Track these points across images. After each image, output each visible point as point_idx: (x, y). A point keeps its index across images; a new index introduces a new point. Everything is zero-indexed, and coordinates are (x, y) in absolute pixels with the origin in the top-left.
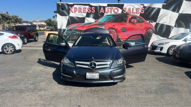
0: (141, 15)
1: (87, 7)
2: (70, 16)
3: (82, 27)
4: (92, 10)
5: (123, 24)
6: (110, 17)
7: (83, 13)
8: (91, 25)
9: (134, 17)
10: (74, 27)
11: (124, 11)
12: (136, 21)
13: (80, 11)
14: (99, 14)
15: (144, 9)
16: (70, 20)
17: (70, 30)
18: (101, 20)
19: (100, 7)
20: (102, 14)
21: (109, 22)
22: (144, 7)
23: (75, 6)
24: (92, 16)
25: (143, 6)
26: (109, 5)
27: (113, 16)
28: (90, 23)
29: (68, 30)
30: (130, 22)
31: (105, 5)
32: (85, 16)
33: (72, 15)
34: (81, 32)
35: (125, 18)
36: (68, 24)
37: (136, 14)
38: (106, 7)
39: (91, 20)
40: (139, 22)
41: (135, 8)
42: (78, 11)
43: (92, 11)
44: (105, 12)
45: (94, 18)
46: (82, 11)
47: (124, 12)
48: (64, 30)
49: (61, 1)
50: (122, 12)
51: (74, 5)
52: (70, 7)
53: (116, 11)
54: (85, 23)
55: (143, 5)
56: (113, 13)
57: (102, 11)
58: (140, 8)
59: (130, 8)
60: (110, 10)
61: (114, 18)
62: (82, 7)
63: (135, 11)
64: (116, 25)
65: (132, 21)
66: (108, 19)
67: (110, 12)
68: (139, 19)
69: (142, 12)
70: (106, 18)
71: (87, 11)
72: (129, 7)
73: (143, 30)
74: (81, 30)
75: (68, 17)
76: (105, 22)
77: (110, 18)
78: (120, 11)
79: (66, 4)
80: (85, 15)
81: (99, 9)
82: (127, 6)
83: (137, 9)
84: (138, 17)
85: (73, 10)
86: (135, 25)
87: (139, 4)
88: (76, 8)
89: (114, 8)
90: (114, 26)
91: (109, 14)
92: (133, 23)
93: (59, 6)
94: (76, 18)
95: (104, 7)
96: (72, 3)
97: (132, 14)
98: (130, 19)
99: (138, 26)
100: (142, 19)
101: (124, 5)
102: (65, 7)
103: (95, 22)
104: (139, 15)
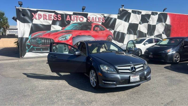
0: (103, 23)
1: (53, 14)
2: (34, 22)
3: (48, 35)
4: (58, 18)
5: (89, 32)
6: (77, 25)
7: (48, 21)
8: (56, 33)
9: (97, 26)
10: (38, 35)
11: (88, 19)
12: (99, 29)
13: (45, 18)
14: (65, 22)
15: (104, 18)
16: (33, 28)
17: (34, 38)
18: (68, 28)
19: (66, 15)
20: (69, 22)
21: (75, 30)
22: (104, 17)
23: (39, 13)
24: (58, 23)
25: (103, 16)
26: (74, 14)
27: (79, 24)
28: (57, 31)
29: (31, 39)
30: (94, 30)
31: (71, 13)
32: (51, 24)
33: (35, 21)
34: (47, 40)
35: (90, 27)
36: (32, 32)
37: (98, 23)
38: (72, 15)
39: (57, 28)
40: (101, 30)
41: (97, 18)
42: (42, 18)
43: (58, 19)
44: (71, 20)
45: (60, 25)
46: (48, 18)
47: (88, 20)
48: (27, 39)
49: (21, 6)
50: (87, 21)
51: (37, 11)
52: (33, 14)
53: (81, 19)
54: (51, 30)
56: (79, 21)
57: (68, 18)
58: (102, 18)
59: (93, 18)
60: (76, 18)
61: (80, 26)
62: (47, 14)
63: (97, 20)
64: (83, 32)
65: (96, 29)
66: (75, 27)
67: (77, 20)
68: (101, 27)
69: (103, 21)
70: (73, 26)
71: (53, 18)
72: (93, 16)
73: (104, 37)
74: (47, 39)
75: (31, 24)
76: (72, 30)
77: (77, 26)
78: (85, 20)
79: (28, 9)
80: (51, 22)
81: (65, 17)
82: (91, 15)
83: (99, 18)
85: (37, 16)
86: (98, 32)
87: (100, 14)
88: (40, 15)
89: (80, 16)
90: (80, 33)
91: (75, 22)
92: (96, 31)
93: (20, 11)
94: (41, 26)
95: (70, 16)
96: (35, 10)
97: (95, 23)
98: (94, 27)
99: (101, 33)
100: (104, 28)
101: (87, 14)
102: (27, 13)
103: (62, 29)
104: (100, 24)
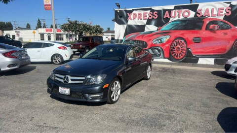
0: (226, 18)
1: (148, 12)
2: (128, 24)
3: (141, 37)
4: (153, 15)
5: (197, 33)
6: (178, 22)
7: (143, 20)
8: (152, 34)
9: (214, 22)
10: (132, 37)
11: (198, 13)
12: (217, 27)
13: (140, 18)
14: (163, 21)
15: (230, 8)
16: (128, 30)
17: (128, 41)
18: (165, 28)
19: (165, 11)
20: (167, 20)
21: (176, 29)
22: (232, 6)
23: (134, 12)
24: (153, 22)
25: (229, 5)
26: (176, 8)
27: (182, 21)
28: (151, 32)
29: (125, 41)
30: (207, 28)
31: (172, 7)
32: (145, 23)
33: (130, 22)
34: (139, 43)
35: (200, 24)
36: (126, 34)
37: (217, 17)
38: (173, 10)
39: (152, 28)
40: (222, 28)
41: (216, 9)
42: (137, 18)
43: (154, 17)
44: (170, 17)
45: (156, 25)
46: (142, 17)
47: (198, 15)
48: (122, 41)
49: (119, 8)
50: (195, 15)
51: (133, 10)
52: (128, 14)
53: (186, 14)
54: (145, 31)
55: (230, 3)
56: (182, 17)
57: (167, 15)
58: (225, 8)
59: (207, 11)
60: (177, 14)
61: (184, 24)
62: (142, 12)
63: (215, 12)
64: (186, 33)
65: (210, 28)
66: (176, 26)
67: (178, 16)
68: (222, 24)
69: (228, 13)
70: (172, 25)
71: (148, 17)
72: (207, 7)
74: (140, 41)
75: (125, 26)
76: (170, 30)
77: (178, 24)
78: (192, 14)
79: (125, 10)
81: (162, 14)
82: (203, 7)
83: (220, 10)
84: (221, 21)
85: (132, 17)
86: (215, 32)
87: (222, 2)
88: (135, 14)
89: (183, 10)
90: (183, 34)
91: (177, 18)
92: (212, 30)
93: (118, 13)
94: (135, 27)
95: (170, 11)
96: (131, 9)
97: (210, 17)
98: (208, 24)
99: (220, 34)
100: (228, 24)
101: (198, 5)
102: (123, 14)
103: (157, 30)
104: (222, 18)
